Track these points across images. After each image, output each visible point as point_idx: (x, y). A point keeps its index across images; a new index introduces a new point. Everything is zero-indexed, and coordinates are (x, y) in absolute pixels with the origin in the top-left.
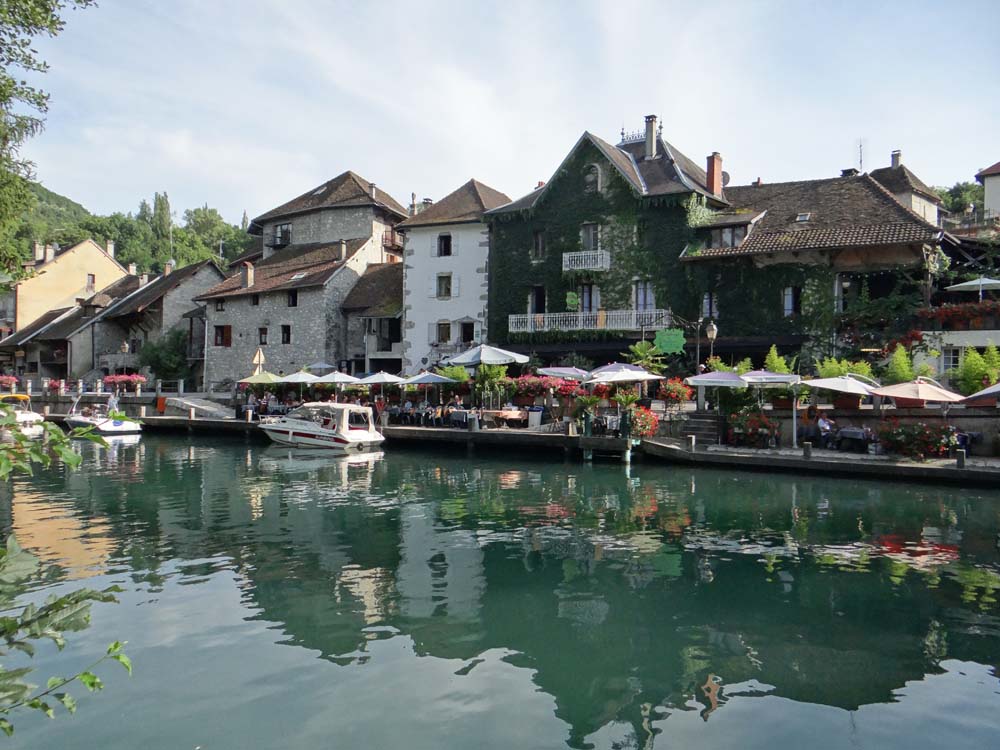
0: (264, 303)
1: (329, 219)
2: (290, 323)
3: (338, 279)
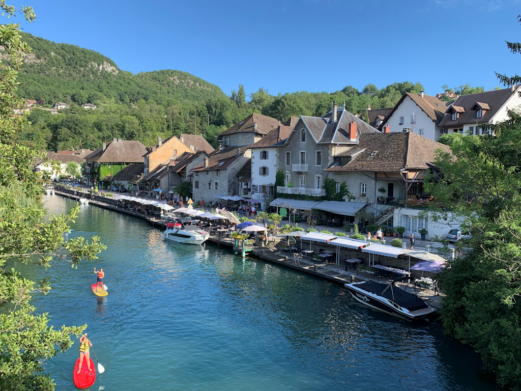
0: (210, 173)
1: (240, 137)
2: (218, 182)
3: (234, 165)
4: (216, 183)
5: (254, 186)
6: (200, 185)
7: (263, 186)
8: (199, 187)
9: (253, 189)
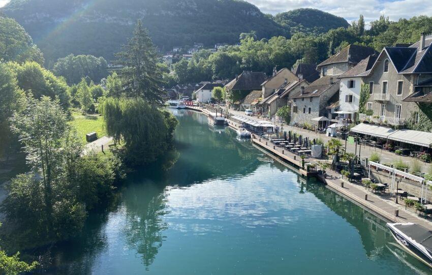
0: (305, 100)
1: (335, 67)
2: (311, 107)
3: (326, 93)
6: (297, 110)
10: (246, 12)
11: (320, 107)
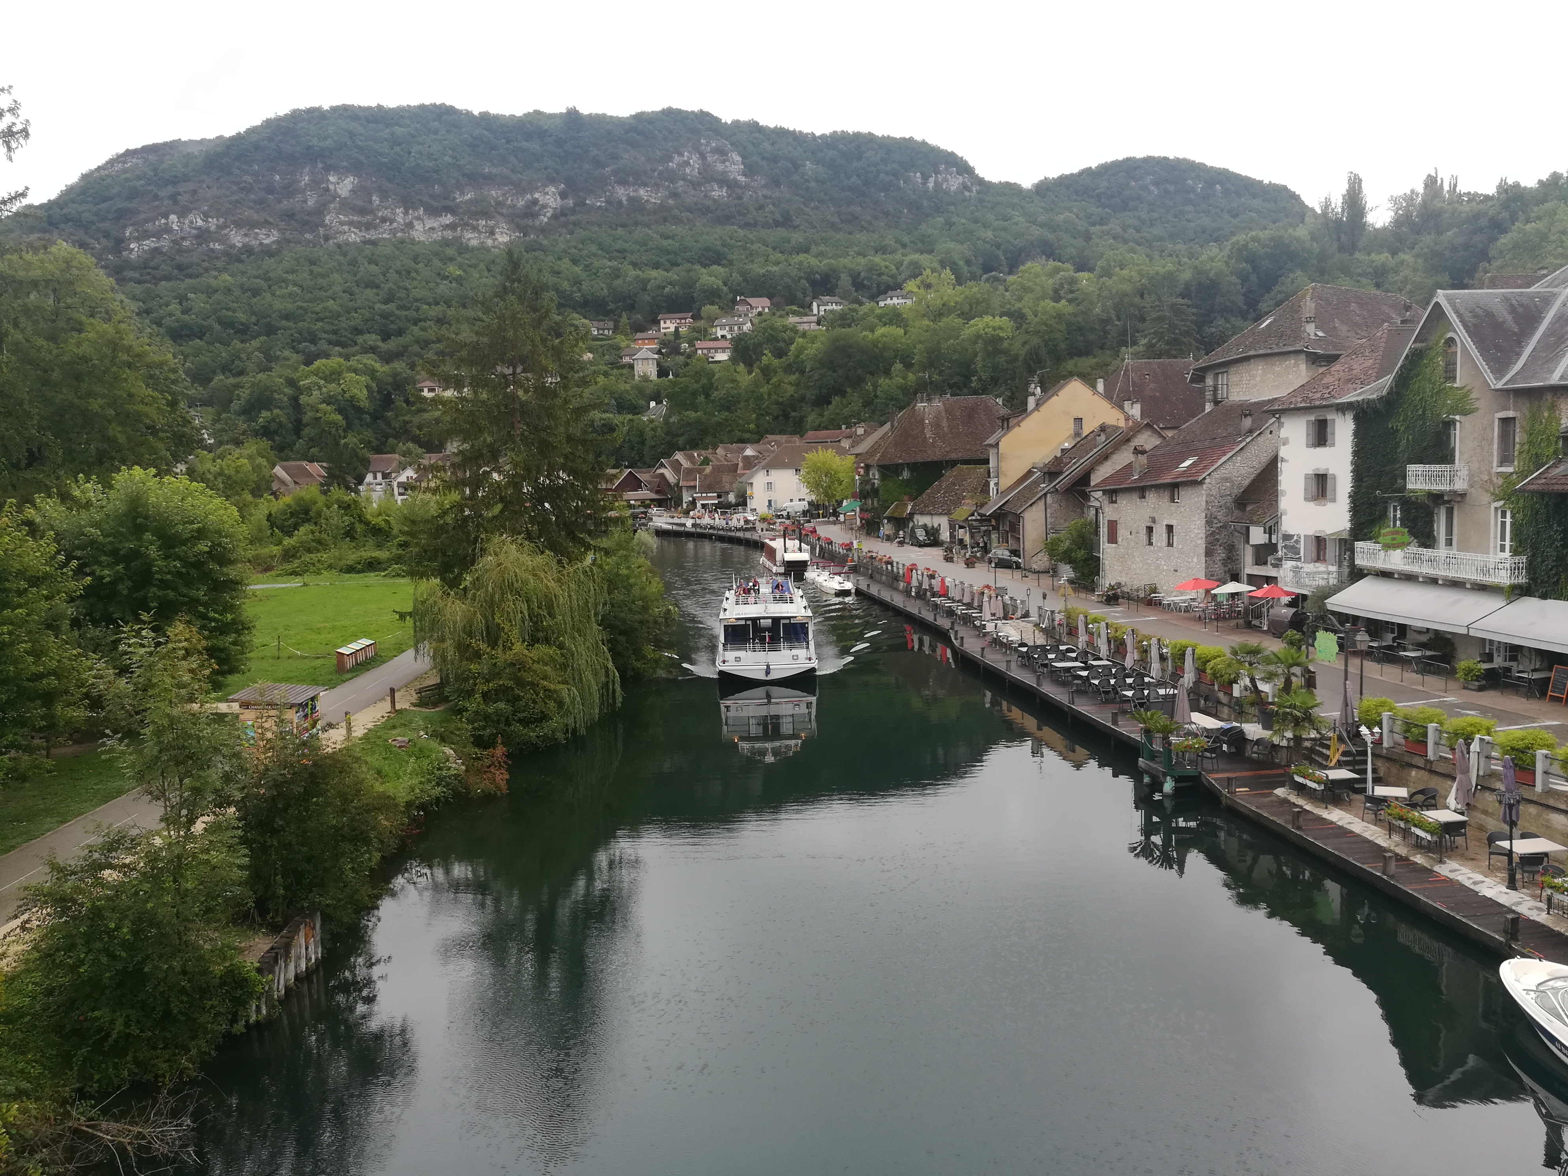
0: (1150, 498)
1: (1259, 369)
2: (1173, 522)
3: (1229, 466)
4: (1170, 528)
5: (1287, 537)
6: (1122, 533)
7: (1318, 537)
8: (1119, 539)
9: (1285, 547)
10: (925, 177)
11: (1209, 523)
